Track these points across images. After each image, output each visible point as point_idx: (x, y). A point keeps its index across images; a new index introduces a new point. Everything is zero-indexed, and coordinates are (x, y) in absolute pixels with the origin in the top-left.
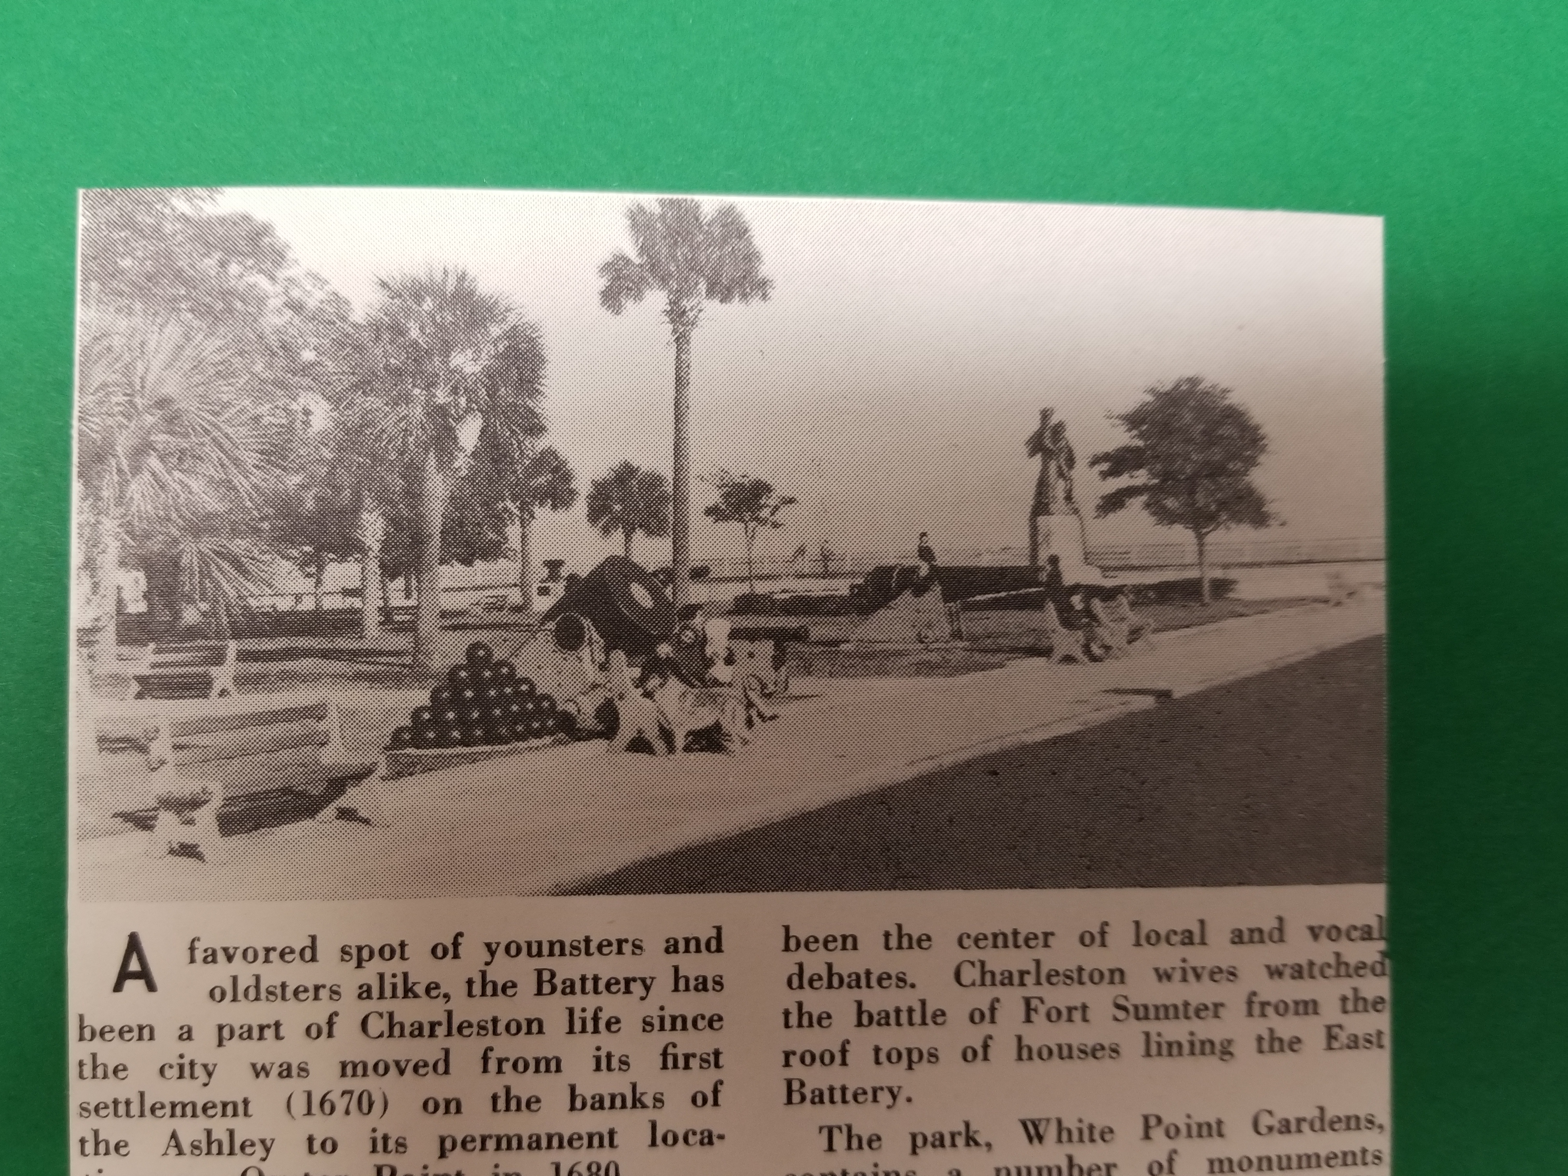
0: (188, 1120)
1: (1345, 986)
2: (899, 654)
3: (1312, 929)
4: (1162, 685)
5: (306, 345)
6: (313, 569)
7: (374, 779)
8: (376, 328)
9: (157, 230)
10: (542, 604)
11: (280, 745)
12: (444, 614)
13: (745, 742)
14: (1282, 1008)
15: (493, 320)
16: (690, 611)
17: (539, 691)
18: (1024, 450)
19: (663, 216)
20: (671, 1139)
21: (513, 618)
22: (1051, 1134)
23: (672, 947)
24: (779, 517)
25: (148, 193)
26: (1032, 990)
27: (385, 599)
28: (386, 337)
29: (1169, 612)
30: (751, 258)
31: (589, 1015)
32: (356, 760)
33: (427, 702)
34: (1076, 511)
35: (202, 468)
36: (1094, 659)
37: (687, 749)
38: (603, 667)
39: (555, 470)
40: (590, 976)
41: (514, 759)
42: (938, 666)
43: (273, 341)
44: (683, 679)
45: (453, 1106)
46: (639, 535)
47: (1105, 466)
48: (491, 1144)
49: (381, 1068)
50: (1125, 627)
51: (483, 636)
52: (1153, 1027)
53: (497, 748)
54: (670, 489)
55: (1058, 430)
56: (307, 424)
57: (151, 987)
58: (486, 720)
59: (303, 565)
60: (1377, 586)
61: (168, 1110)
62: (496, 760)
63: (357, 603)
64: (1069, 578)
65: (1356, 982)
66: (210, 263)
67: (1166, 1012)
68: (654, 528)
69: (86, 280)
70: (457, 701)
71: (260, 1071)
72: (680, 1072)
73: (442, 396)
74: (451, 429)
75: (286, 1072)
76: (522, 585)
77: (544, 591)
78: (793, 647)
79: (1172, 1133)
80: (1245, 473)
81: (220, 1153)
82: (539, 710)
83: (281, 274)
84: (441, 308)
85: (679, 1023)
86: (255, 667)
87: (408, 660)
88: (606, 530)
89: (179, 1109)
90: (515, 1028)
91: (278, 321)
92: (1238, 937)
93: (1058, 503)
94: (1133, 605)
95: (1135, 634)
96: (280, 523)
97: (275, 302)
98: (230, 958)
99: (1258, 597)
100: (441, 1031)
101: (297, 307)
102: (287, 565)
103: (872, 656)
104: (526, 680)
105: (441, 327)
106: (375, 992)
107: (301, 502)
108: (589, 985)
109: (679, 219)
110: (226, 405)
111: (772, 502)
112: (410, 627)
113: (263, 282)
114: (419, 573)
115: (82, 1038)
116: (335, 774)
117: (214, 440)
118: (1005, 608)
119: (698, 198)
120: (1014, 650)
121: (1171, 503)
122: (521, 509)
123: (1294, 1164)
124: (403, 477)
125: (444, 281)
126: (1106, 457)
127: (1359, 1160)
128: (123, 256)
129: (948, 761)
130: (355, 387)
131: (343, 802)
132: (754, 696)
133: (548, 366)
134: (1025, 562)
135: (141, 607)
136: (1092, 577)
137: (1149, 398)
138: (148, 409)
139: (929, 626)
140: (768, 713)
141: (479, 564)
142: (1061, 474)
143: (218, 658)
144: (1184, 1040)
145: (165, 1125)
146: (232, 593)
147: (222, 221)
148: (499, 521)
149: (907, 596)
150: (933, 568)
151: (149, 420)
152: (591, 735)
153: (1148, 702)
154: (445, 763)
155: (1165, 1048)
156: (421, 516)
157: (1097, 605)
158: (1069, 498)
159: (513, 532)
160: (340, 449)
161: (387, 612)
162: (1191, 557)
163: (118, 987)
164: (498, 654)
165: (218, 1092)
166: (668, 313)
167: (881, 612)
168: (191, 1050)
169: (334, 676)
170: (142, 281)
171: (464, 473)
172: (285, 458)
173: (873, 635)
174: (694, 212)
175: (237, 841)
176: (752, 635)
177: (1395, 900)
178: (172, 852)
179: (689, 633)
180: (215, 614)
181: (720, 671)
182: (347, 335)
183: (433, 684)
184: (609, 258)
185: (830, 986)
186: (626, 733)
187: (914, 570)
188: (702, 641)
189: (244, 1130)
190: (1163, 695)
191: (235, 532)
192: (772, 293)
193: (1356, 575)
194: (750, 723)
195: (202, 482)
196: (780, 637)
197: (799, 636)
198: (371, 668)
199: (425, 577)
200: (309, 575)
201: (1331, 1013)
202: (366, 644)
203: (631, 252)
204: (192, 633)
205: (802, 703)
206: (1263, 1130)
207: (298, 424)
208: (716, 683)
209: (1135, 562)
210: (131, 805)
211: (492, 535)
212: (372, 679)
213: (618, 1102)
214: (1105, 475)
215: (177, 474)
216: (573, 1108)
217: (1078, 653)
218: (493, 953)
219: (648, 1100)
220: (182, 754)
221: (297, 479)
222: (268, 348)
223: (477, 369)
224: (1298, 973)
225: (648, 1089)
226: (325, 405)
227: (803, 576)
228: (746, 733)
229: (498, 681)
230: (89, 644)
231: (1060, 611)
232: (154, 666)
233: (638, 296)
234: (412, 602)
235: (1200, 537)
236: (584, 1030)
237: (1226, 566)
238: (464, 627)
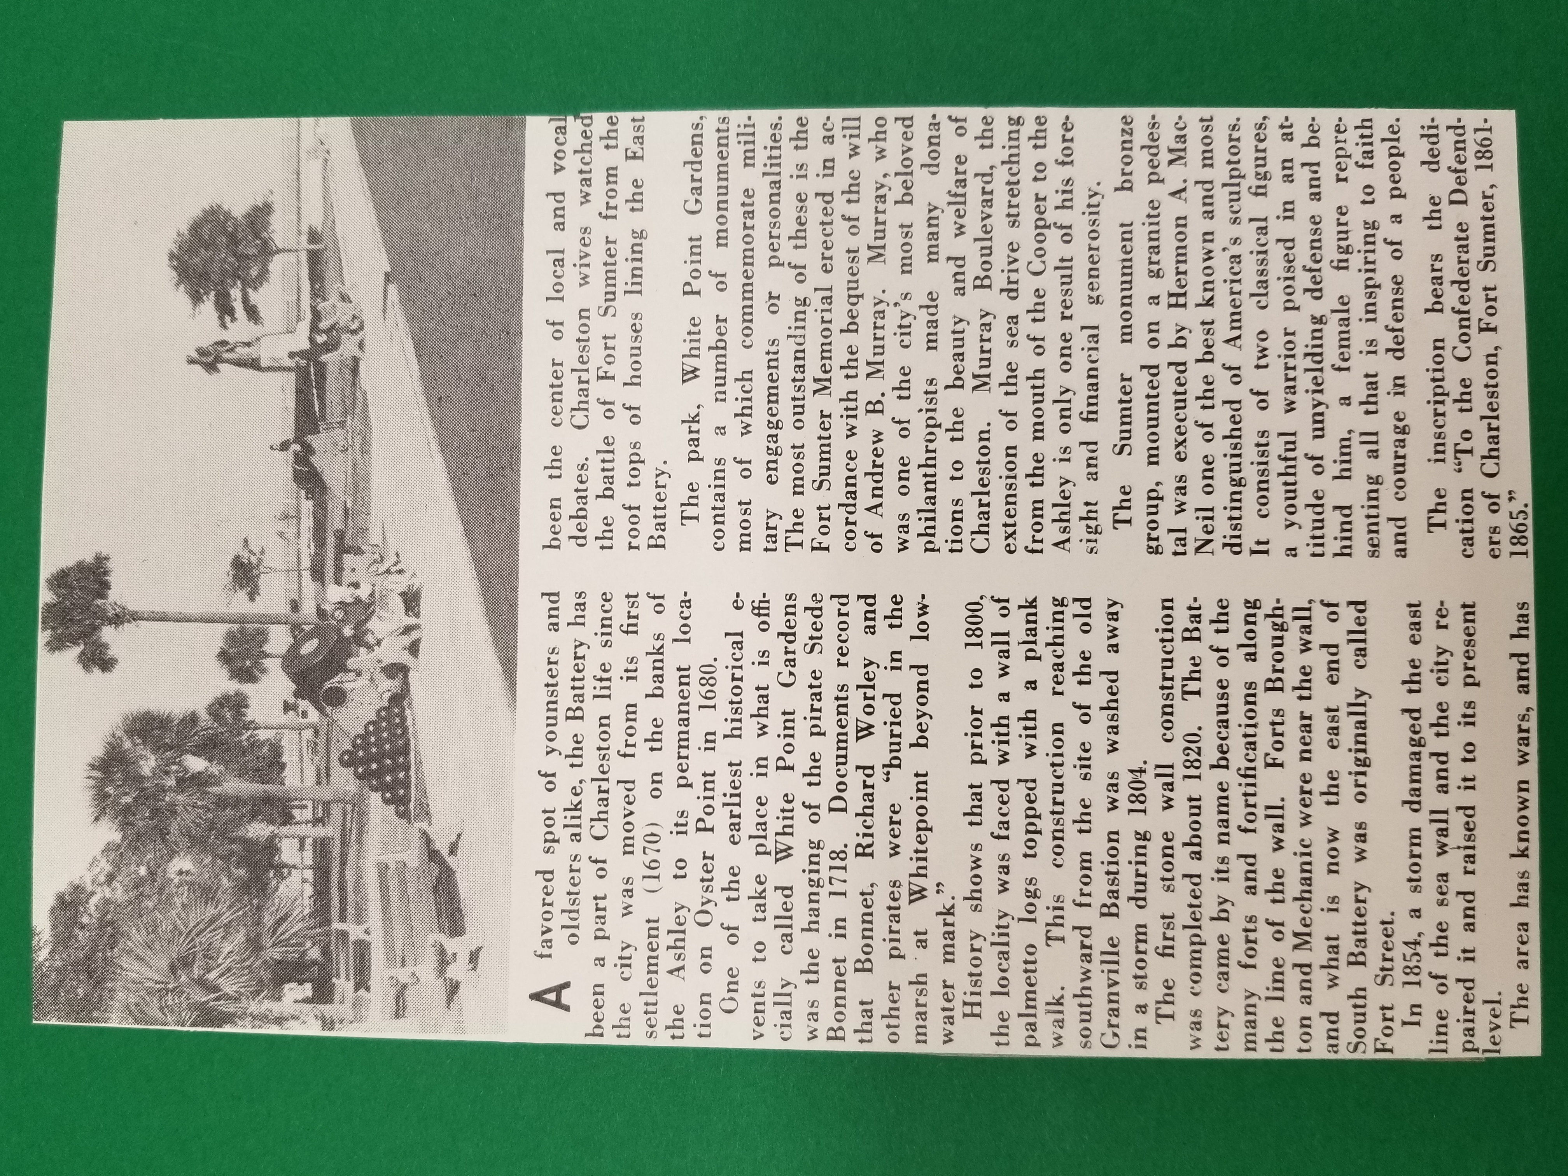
0: (660, 961)
1: (598, 146)
2: (355, 466)
3: (556, 171)
4: (381, 279)
5: (136, 872)
6: (285, 870)
7: (431, 831)
8: (125, 825)
9: (59, 971)
10: (314, 716)
11: (404, 894)
12: (319, 783)
13: (414, 575)
14: (611, 193)
15: (121, 746)
16: (321, 613)
17: (374, 718)
18: (215, 375)
19: (53, 628)
20: (685, 628)
21: (322, 734)
22: (693, 362)
23: (555, 627)
24: (256, 550)
25: (36, 976)
26: (592, 376)
27: (307, 822)
28: (131, 818)
29: (330, 274)
30: (81, 567)
31: (599, 684)
32: (417, 843)
33: (379, 794)
34: (258, 339)
35: (216, 944)
36: (361, 327)
37: (417, 615)
38: (359, 674)
39: (221, 705)
40: (572, 684)
41: (420, 735)
42: (364, 438)
43: (132, 894)
44: (367, 620)
45: (656, 778)
46: (267, 648)
47: (228, 319)
48: (684, 752)
49: (629, 827)
50: (340, 305)
51: (334, 756)
52: (620, 289)
53: (412, 747)
54: (236, 626)
55: (202, 352)
56: (188, 873)
57: (567, 985)
58: (393, 755)
59: (283, 878)
60: (317, 124)
61: (653, 976)
62: (421, 749)
63: (309, 841)
64: (305, 345)
65: (595, 139)
66: (82, 935)
67: (610, 279)
68: (261, 637)
69: (92, 1020)
70: (379, 774)
71: (627, 911)
72: (640, 622)
73: (171, 782)
74: (193, 776)
75: (629, 892)
76: (300, 729)
77: (304, 714)
78: (348, 541)
79: (696, 274)
80: (236, 219)
81: (683, 940)
82: (387, 719)
83: (89, 888)
84: (113, 781)
85: (606, 623)
86: (351, 910)
87: (349, 807)
88: (263, 671)
89: (652, 967)
90: (605, 736)
91: (120, 891)
92: (560, 226)
93: (252, 352)
94: (324, 299)
95: (344, 298)
96: (254, 892)
97: (108, 893)
98: (549, 930)
99: (322, 210)
100: (604, 786)
101: (111, 878)
102: (282, 888)
103: (356, 486)
104: (366, 726)
105: (125, 781)
106: (576, 830)
107: (239, 878)
108: (578, 684)
109: (55, 618)
110: (175, 927)
111: (246, 554)
112: (327, 806)
113: (94, 900)
114: (290, 800)
115: (601, 1035)
116: (426, 858)
117: (198, 935)
118: (324, 390)
119: (41, 605)
120: (354, 384)
121: (254, 272)
122: (248, 729)
123: (724, 183)
124: (225, 808)
125: (95, 778)
126: (221, 318)
127: (725, 134)
128: (77, 994)
129: (431, 432)
130: (164, 841)
131: (445, 852)
132: (382, 568)
133: (152, 709)
134: (292, 376)
135: (308, 986)
136: (304, 328)
137: (182, 288)
138: (177, 978)
139: (336, 444)
140: (394, 559)
141: (284, 759)
142: (232, 350)
143: (343, 935)
144: (631, 265)
145: (663, 977)
146: (300, 925)
147: (54, 927)
148: (255, 745)
149: (314, 459)
150: (295, 442)
151: (184, 978)
152: (406, 683)
153: (393, 289)
154: (420, 781)
155: (636, 280)
156: (252, 798)
157: (324, 325)
158: (248, 344)
159: (263, 735)
160: (204, 851)
161: (317, 821)
162: (291, 258)
163: (567, 1008)
164: (348, 746)
165: (640, 940)
166: (117, 626)
167: (325, 478)
168: (612, 958)
169: (358, 858)
170: (92, 982)
171: (222, 768)
172: (210, 888)
173: (341, 485)
174: (49, 607)
175: (469, 923)
176: (339, 569)
177: (538, 110)
178: (474, 969)
179: (337, 613)
180: (313, 937)
181: (364, 592)
182: (129, 845)
183: (366, 790)
184: (80, 666)
185: (585, 517)
186: (405, 658)
187: (296, 455)
188: (342, 604)
189: (667, 922)
190: (388, 278)
191: (258, 923)
192: (104, 554)
193: (308, 141)
194: (400, 572)
195: (226, 944)
196: (342, 549)
197: (340, 536)
198: (354, 832)
199: (292, 795)
200: (289, 873)
201: (616, 157)
202: (338, 836)
203: (77, 650)
204: (326, 952)
205: (387, 535)
206: (697, 207)
207: (188, 879)
208: (372, 595)
209: (295, 297)
210: (441, 996)
211: (265, 749)
212: (361, 832)
213: (658, 665)
214: (234, 319)
215: (220, 961)
216: (661, 696)
217: (357, 338)
218: (553, 750)
219: (658, 644)
220: (408, 961)
221: (225, 881)
222: (137, 897)
223: (153, 757)
224: (587, 182)
225: (651, 644)
226: (176, 860)
227: (299, 533)
228: (408, 575)
229: (366, 747)
230: (332, 1023)
231: (328, 351)
232: (348, 979)
233: (105, 646)
234: (310, 804)
235: (279, 251)
236: (609, 688)
237: (299, 233)
238: (328, 769)
